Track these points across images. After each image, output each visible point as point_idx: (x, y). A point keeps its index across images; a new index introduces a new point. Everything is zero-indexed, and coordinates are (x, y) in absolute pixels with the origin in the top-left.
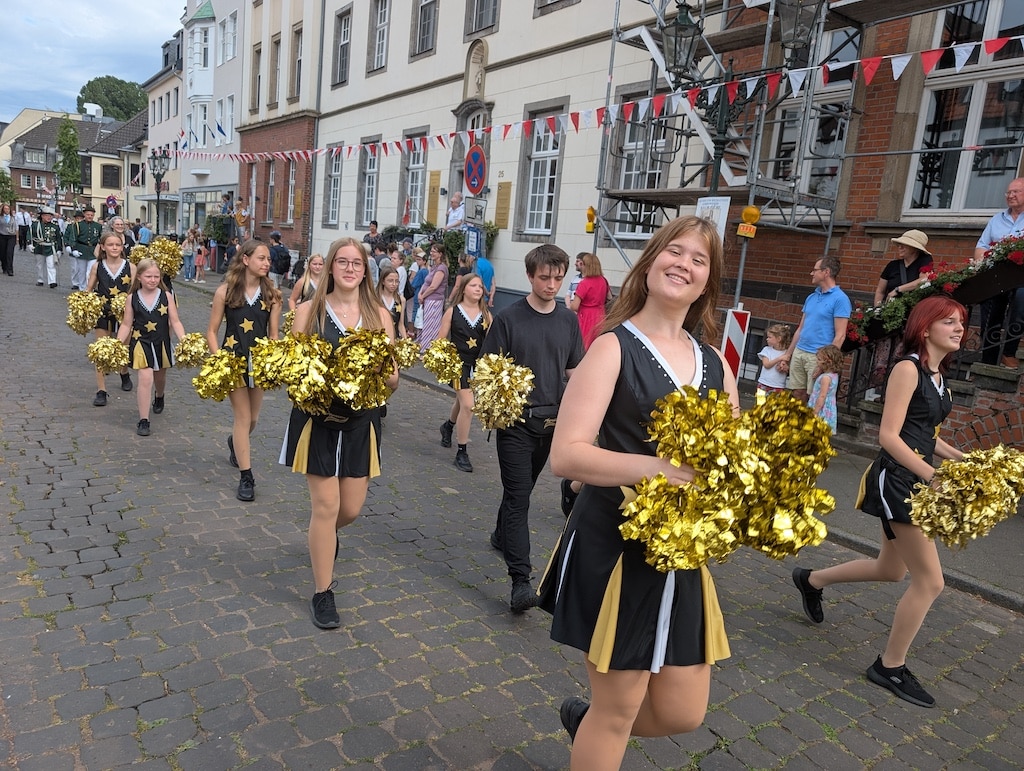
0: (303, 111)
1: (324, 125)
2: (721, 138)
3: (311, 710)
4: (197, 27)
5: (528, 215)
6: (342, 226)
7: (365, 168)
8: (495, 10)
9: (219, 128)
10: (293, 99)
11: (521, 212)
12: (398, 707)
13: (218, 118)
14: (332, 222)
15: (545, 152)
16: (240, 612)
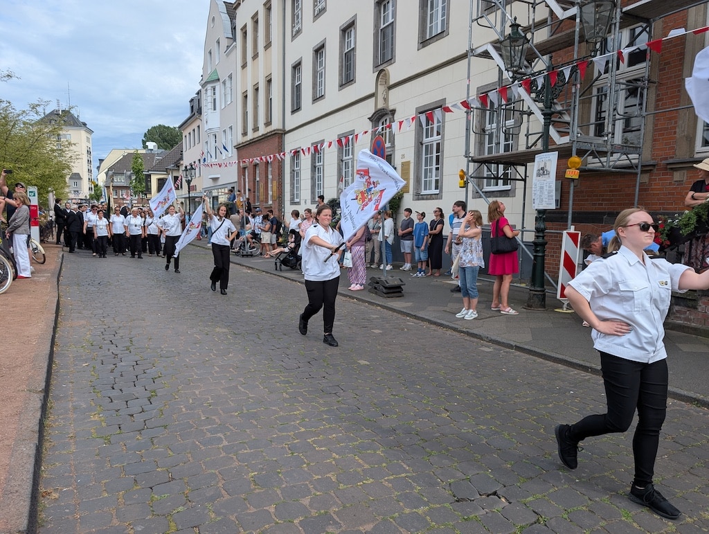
0: (274, 130)
1: (288, 138)
2: (548, 111)
3: (257, 491)
4: (209, 87)
5: (423, 182)
6: (303, 202)
7: (315, 163)
8: (392, 49)
9: (224, 148)
10: (268, 123)
11: (418, 180)
12: (313, 491)
13: (224, 141)
14: (296, 200)
15: (432, 138)
16: (219, 435)
